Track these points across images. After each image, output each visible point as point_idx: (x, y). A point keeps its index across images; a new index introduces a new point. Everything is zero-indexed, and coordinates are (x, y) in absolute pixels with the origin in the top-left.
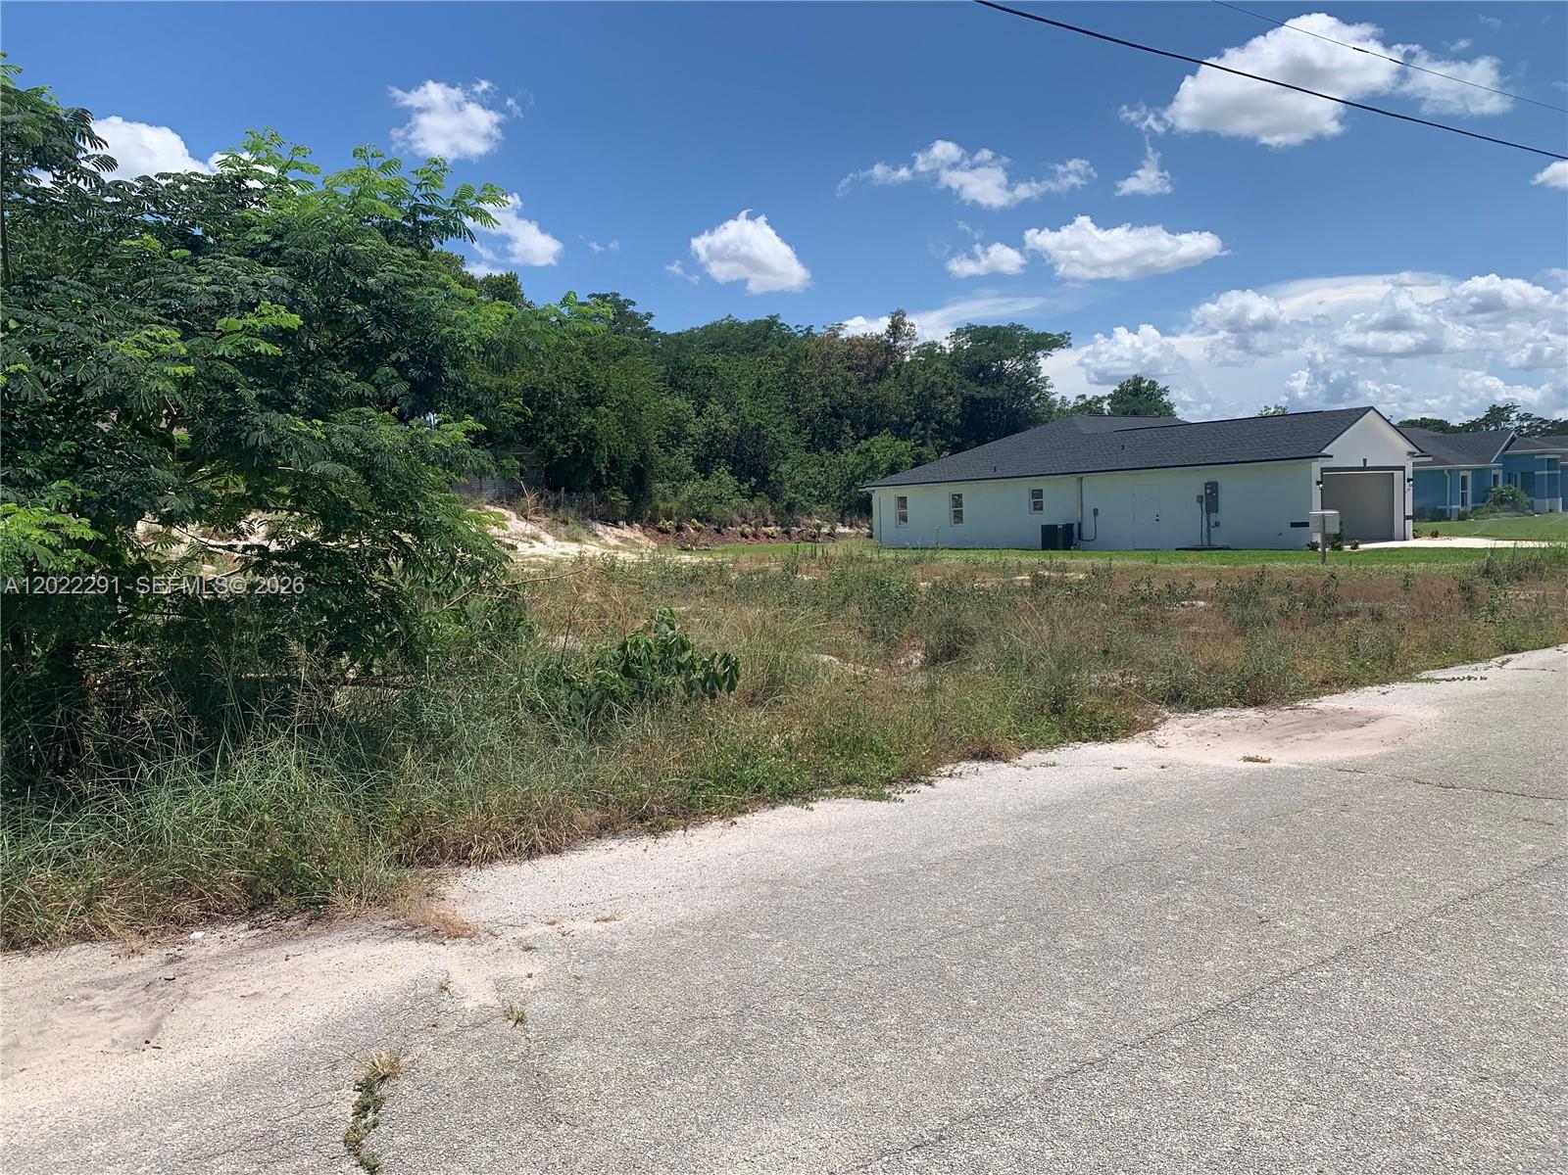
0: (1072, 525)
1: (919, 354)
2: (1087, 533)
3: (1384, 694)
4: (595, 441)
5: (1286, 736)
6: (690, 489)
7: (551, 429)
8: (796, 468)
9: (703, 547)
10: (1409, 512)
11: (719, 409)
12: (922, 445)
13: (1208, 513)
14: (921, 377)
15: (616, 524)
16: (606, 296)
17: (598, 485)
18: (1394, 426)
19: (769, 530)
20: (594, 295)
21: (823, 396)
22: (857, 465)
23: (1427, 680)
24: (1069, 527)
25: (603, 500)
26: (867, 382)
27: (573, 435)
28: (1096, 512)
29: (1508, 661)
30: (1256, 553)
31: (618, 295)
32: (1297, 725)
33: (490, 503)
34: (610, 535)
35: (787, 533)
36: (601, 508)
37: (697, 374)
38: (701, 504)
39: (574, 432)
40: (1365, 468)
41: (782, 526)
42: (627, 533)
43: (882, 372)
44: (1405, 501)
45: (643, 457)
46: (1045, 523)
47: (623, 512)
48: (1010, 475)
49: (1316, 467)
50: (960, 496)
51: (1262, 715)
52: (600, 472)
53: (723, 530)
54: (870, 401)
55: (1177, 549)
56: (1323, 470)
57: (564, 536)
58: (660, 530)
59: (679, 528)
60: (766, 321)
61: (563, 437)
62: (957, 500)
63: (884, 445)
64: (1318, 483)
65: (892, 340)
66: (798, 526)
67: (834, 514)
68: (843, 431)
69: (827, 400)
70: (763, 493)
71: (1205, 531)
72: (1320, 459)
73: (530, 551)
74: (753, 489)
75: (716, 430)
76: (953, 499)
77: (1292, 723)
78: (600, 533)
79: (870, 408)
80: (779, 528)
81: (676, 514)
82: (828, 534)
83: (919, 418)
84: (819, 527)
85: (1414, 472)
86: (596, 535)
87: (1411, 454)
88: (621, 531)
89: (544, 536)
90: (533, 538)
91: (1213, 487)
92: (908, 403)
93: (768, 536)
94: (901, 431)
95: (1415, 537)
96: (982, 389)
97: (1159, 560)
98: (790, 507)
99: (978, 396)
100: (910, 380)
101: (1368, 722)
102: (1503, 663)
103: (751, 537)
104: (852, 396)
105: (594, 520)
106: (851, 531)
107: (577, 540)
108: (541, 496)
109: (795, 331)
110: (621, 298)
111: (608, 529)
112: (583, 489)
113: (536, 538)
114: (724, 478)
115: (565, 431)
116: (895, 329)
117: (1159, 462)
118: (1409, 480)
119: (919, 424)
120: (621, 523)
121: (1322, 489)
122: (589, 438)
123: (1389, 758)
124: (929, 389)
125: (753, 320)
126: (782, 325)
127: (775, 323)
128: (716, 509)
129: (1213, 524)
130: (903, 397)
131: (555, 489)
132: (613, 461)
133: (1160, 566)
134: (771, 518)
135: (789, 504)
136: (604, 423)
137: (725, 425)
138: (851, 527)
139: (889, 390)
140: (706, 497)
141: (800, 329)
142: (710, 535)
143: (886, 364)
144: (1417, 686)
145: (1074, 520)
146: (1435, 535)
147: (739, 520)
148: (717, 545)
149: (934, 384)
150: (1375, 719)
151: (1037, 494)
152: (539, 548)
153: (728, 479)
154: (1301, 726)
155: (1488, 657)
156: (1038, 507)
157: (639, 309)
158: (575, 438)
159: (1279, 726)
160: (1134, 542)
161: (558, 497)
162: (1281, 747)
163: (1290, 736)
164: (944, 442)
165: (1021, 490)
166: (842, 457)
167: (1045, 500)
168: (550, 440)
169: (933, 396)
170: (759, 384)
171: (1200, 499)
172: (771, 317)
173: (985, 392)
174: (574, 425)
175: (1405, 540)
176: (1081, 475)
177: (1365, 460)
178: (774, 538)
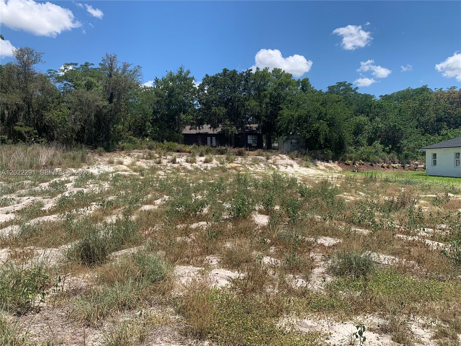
4: (319, 132)
9: (361, 171)
15: (327, 161)
17: (320, 148)
19: (394, 165)
25: (323, 153)
31: (346, 82)
33: (282, 153)
34: (321, 165)
35: (403, 167)
36: (322, 156)
38: (365, 155)
39: (313, 129)
42: (331, 165)
45: (340, 138)
47: (331, 157)
50: (459, 153)
52: (321, 143)
53: (374, 165)
54: (456, 115)
57: (304, 165)
58: (346, 164)
59: (354, 164)
61: (309, 131)
62: (458, 156)
66: (408, 164)
70: (394, 151)
74: (392, 149)
75: (377, 127)
76: (456, 155)
79: (457, 118)
80: (400, 165)
81: (354, 158)
82: (422, 168)
84: (417, 165)
86: (316, 165)
88: (328, 164)
90: (290, 165)
93: (394, 167)
98: (406, 157)
103: (386, 168)
104: (448, 113)
105: (318, 160)
108: (300, 151)
109: (433, 90)
111: (323, 163)
112: (316, 149)
114: (377, 144)
115: (310, 129)
122: (317, 131)
126: (428, 89)
127: (425, 88)
128: (372, 157)
131: (305, 149)
132: (326, 140)
134: (397, 160)
135: (406, 155)
142: (367, 167)
147: (382, 161)
148: (370, 170)
152: (288, 169)
153: (379, 146)
158: (312, 131)
161: (306, 152)
172: (423, 86)
174: (313, 127)
178: (397, 168)
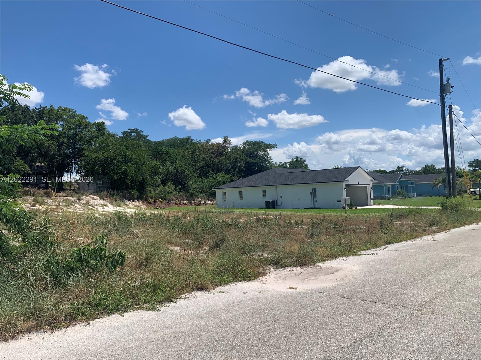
0: (274, 201)
1: (233, 149)
2: (279, 203)
3: (345, 260)
4: (127, 174)
5: (306, 278)
6: (159, 189)
7: (113, 170)
8: (194, 183)
9: (162, 208)
10: (372, 197)
11: (169, 164)
12: (233, 176)
13: (314, 198)
14: (233, 155)
15: (133, 201)
16: (134, 129)
17: (127, 188)
18: (366, 172)
19: (184, 202)
20: (130, 129)
21: (203, 161)
22: (213, 182)
23: (360, 255)
24: (273, 202)
25: (130, 193)
26: (217, 157)
27: (120, 172)
28: (281, 197)
29: (387, 247)
30: (327, 210)
31: (138, 129)
32: (312, 273)
33: (91, 194)
34: (131, 204)
35: (191, 203)
36: (128, 196)
37: (163, 154)
38: (163, 194)
39: (120, 171)
40: (358, 184)
41: (189, 201)
42: (137, 204)
43: (221, 154)
44: (371, 194)
45: (143, 179)
46: (266, 200)
47: (136, 197)
48: (256, 185)
49: (344, 184)
50: (242, 192)
51: (302, 270)
52: (128, 184)
53: (170, 202)
54: (218, 162)
55: (305, 209)
56: (346, 185)
57: (115, 205)
58: (149, 203)
59: (155, 202)
60: (186, 138)
61: (116, 173)
62: (241, 193)
63: (221, 176)
64: (345, 189)
65: (224, 145)
66: (194, 201)
67: (206, 197)
68: (210, 171)
69: (204, 162)
70: (183, 191)
71: (313, 203)
72: (345, 182)
73: (102, 210)
74: (180, 189)
75: (168, 171)
76: (240, 193)
77: (310, 273)
78: (128, 204)
79: (218, 165)
80: (188, 202)
81: (154, 197)
82: (204, 203)
83: (232, 168)
84: (200, 201)
85: (373, 185)
86: (126, 204)
87: (371, 180)
88: (135, 203)
89: (109, 205)
90: (104, 205)
91: (314, 190)
92: (229, 163)
93: (184, 204)
94: (227, 172)
95: (374, 205)
96: (251, 160)
97: (298, 212)
98: (192, 195)
99: (250, 162)
100: (230, 156)
101: (335, 272)
102: (385, 248)
103: (179, 205)
104: (212, 161)
105: (126, 199)
106: (211, 202)
107: (120, 206)
108: (109, 192)
109: (196, 141)
110: (139, 130)
111: (131, 202)
112: (123, 189)
113: (106, 205)
114: (170, 185)
115: (117, 171)
116: (225, 141)
117: (299, 182)
118: (371, 188)
119: (232, 170)
120: (135, 200)
121: (346, 191)
122: (125, 173)
123: (335, 287)
124: (235, 159)
125: (183, 138)
126: (192, 139)
127: (190, 139)
128: (167, 196)
129: (315, 201)
130: (228, 162)
131: (113, 189)
132: (132, 180)
133: (298, 214)
134: (185, 198)
135: (191, 194)
136: (131, 169)
137: (171, 169)
138: (211, 201)
139: (223, 160)
140: (164, 192)
141: (197, 141)
142: (165, 204)
143: (223, 151)
144: (356, 257)
145: (275, 199)
146: (380, 204)
147: (175, 199)
148: (167, 207)
149: (237, 158)
150: (337, 270)
151: (264, 191)
152: (106, 209)
153: (172, 186)
154: (313, 274)
155: (381, 246)
156: (265, 195)
157: (144, 134)
158: (120, 173)
159: (306, 274)
160: (293, 206)
161: (114, 192)
162: (303, 283)
163: (308, 278)
164: (240, 175)
165: (260, 190)
166: (208, 179)
167: (267, 193)
168: (112, 174)
169: (236, 161)
170: (183, 157)
171: (311, 193)
172: (188, 137)
173: (252, 161)
174: (120, 169)
175: (371, 206)
176: (277, 186)
177: (358, 182)
178: (186, 205)
